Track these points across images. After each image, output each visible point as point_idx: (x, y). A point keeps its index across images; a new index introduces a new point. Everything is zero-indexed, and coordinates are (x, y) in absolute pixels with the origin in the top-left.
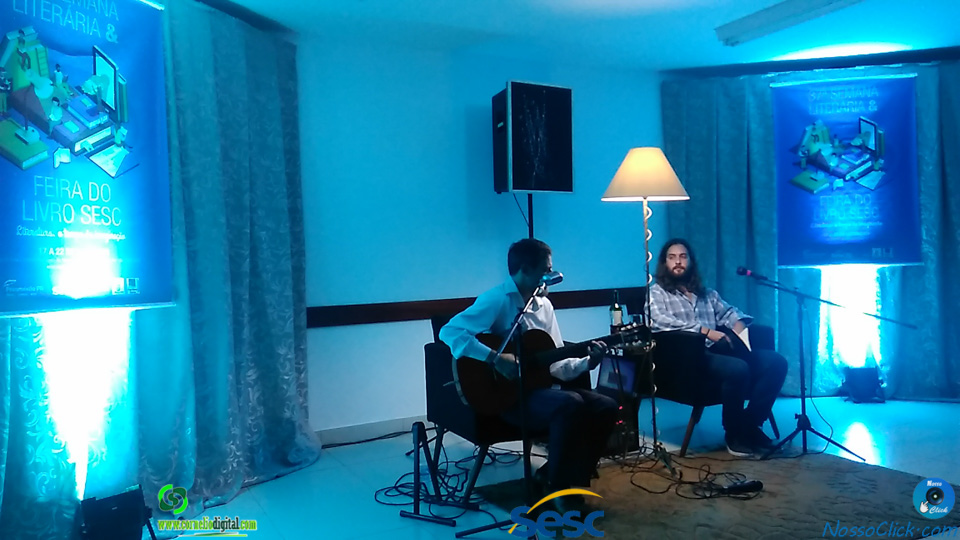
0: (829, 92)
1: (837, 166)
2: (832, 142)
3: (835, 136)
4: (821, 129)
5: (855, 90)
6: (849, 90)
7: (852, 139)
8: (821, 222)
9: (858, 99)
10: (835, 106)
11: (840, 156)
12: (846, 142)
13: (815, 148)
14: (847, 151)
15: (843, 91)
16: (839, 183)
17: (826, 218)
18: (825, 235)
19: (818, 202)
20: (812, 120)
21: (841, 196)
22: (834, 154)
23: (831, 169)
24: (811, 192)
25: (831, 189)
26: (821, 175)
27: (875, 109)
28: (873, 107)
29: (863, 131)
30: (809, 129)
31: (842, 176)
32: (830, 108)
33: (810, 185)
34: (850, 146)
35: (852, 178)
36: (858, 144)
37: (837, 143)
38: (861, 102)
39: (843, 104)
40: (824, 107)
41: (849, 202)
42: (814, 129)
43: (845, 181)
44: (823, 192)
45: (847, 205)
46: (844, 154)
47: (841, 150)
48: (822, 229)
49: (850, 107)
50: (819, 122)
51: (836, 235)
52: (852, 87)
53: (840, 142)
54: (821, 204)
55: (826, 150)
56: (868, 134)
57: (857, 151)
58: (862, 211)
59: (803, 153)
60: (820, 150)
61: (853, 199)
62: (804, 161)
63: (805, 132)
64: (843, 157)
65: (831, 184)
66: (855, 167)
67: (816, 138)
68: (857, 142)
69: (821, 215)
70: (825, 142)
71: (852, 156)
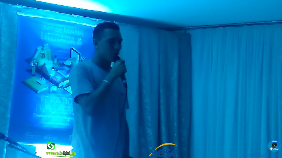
0: (54, 27)
1: (55, 76)
2: (53, 60)
3: (55, 56)
4: (47, 50)
5: (70, 29)
6: (67, 28)
7: (65, 60)
8: (39, 113)
9: (71, 35)
10: (57, 36)
11: (57, 70)
12: (61, 62)
13: (42, 62)
14: (61, 68)
15: (63, 28)
16: (54, 88)
17: (44, 111)
18: (42, 122)
19: (39, 99)
20: (42, 43)
21: (55, 97)
22: (53, 68)
23: (50, 78)
24: (36, 91)
25: (49, 92)
26: (43, 81)
27: (81, 44)
28: (80, 43)
29: (72, 56)
30: (39, 48)
31: (57, 84)
32: (54, 37)
33: (36, 86)
34: (63, 65)
35: (63, 86)
36: (69, 64)
37: (56, 61)
38: (73, 38)
39: (62, 36)
40: (50, 36)
41: (59, 102)
42: (43, 49)
43: (58, 87)
44: (44, 93)
45: (58, 104)
46: (60, 69)
47: (57, 66)
48: (40, 118)
49: (66, 39)
50: (46, 45)
51: (49, 123)
52: (69, 27)
53: (58, 61)
54: (42, 101)
55: (49, 65)
56: (75, 59)
57: (67, 69)
58: (66, 109)
59: (34, 64)
60: (45, 64)
61: (61, 100)
62: (34, 69)
63: (36, 50)
64: (58, 71)
65: (50, 88)
66: (64, 79)
67: (43, 55)
68: (68, 63)
69: (41, 108)
70: (48, 59)
71: (64, 71)
